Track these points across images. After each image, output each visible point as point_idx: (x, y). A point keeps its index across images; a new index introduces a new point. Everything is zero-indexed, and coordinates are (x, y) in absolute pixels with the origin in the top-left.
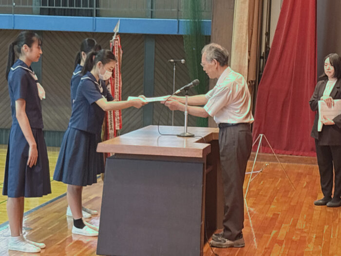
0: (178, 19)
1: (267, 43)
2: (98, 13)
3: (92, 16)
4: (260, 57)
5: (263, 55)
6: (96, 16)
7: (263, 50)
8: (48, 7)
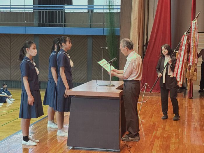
0: (103, 28)
1: (147, 39)
2: (65, 25)
3: (62, 27)
4: (143, 45)
6: (65, 27)
7: (145, 42)
8: (41, 23)
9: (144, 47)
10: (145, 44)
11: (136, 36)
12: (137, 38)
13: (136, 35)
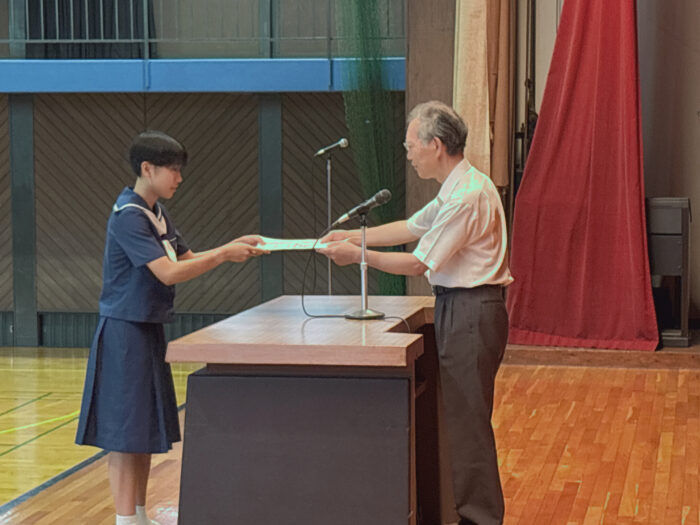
0: (329, 57)
1: (530, 104)
2: (153, 51)
3: (140, 56)
4: (515, 135)
5: (522, 129)
6: (150, 57)
7: (522, 119)
8: (43, 41)
9: (520, 141)
10: (520, 126)
11: (480, 92)
12: (484, 100)
13: (480, 85)
